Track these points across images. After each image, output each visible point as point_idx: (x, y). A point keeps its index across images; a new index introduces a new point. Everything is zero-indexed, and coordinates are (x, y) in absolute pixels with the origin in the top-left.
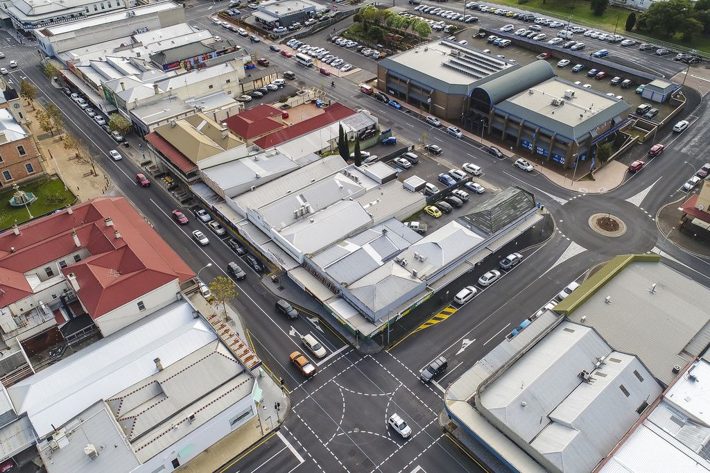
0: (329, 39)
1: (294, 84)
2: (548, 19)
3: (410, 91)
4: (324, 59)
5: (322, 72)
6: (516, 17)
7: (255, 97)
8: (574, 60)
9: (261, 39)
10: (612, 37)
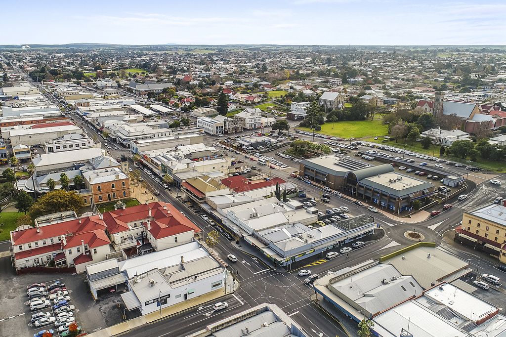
0: (277, 154)
1: (256, 172)
2: (397, 149)
3: (316, 175)
4: (272, 162)
5: (271, 167)
6: (379, 148)
7: (235, 175)
8: (408, 166)
9: (241, 153)
10: (432, 158)
